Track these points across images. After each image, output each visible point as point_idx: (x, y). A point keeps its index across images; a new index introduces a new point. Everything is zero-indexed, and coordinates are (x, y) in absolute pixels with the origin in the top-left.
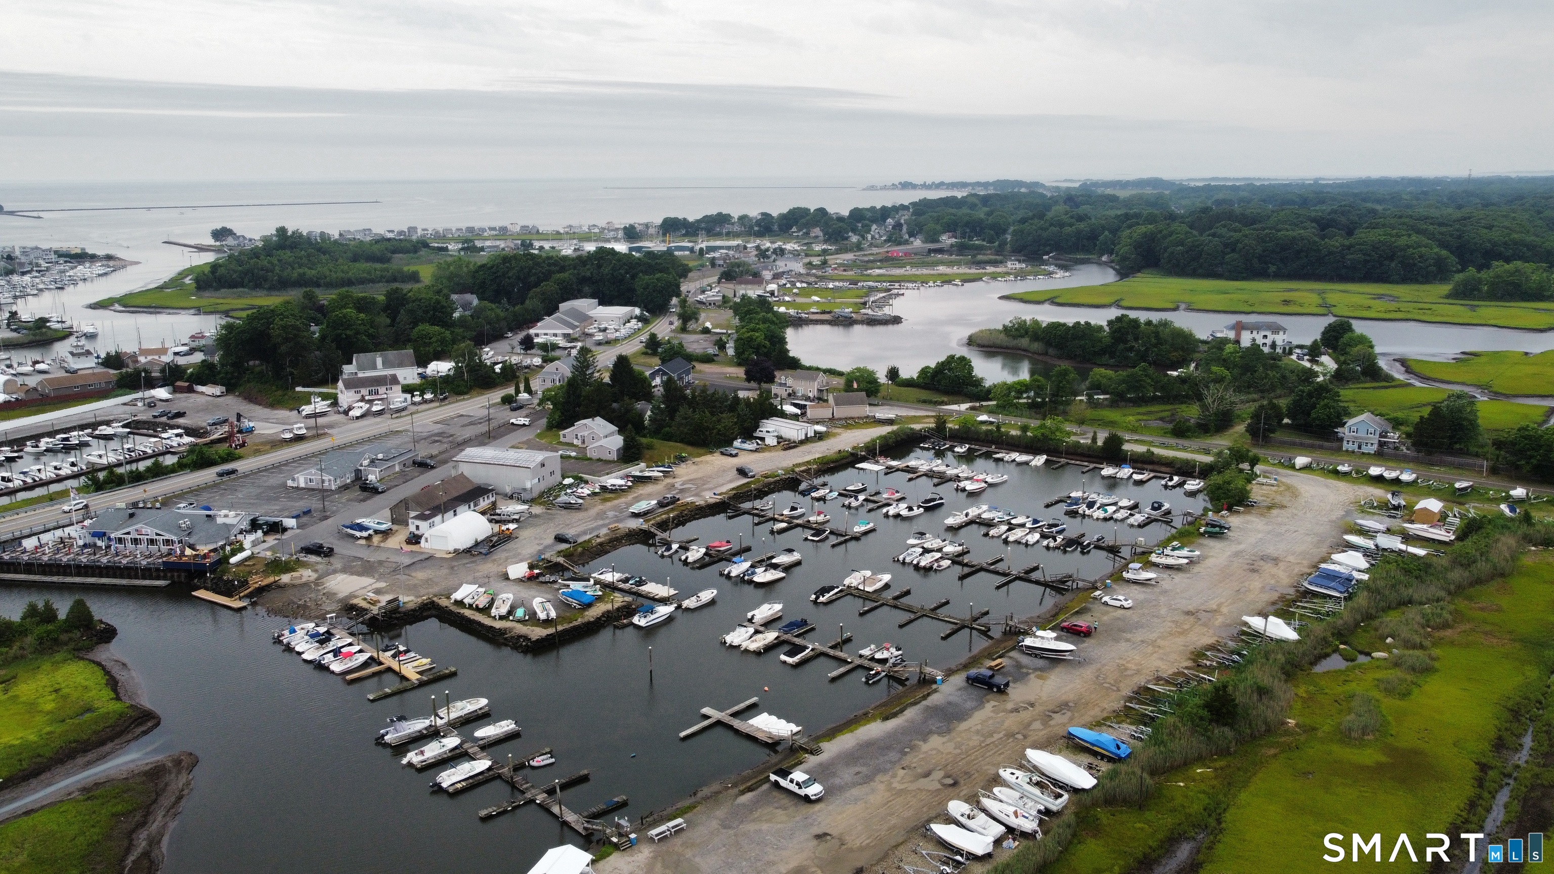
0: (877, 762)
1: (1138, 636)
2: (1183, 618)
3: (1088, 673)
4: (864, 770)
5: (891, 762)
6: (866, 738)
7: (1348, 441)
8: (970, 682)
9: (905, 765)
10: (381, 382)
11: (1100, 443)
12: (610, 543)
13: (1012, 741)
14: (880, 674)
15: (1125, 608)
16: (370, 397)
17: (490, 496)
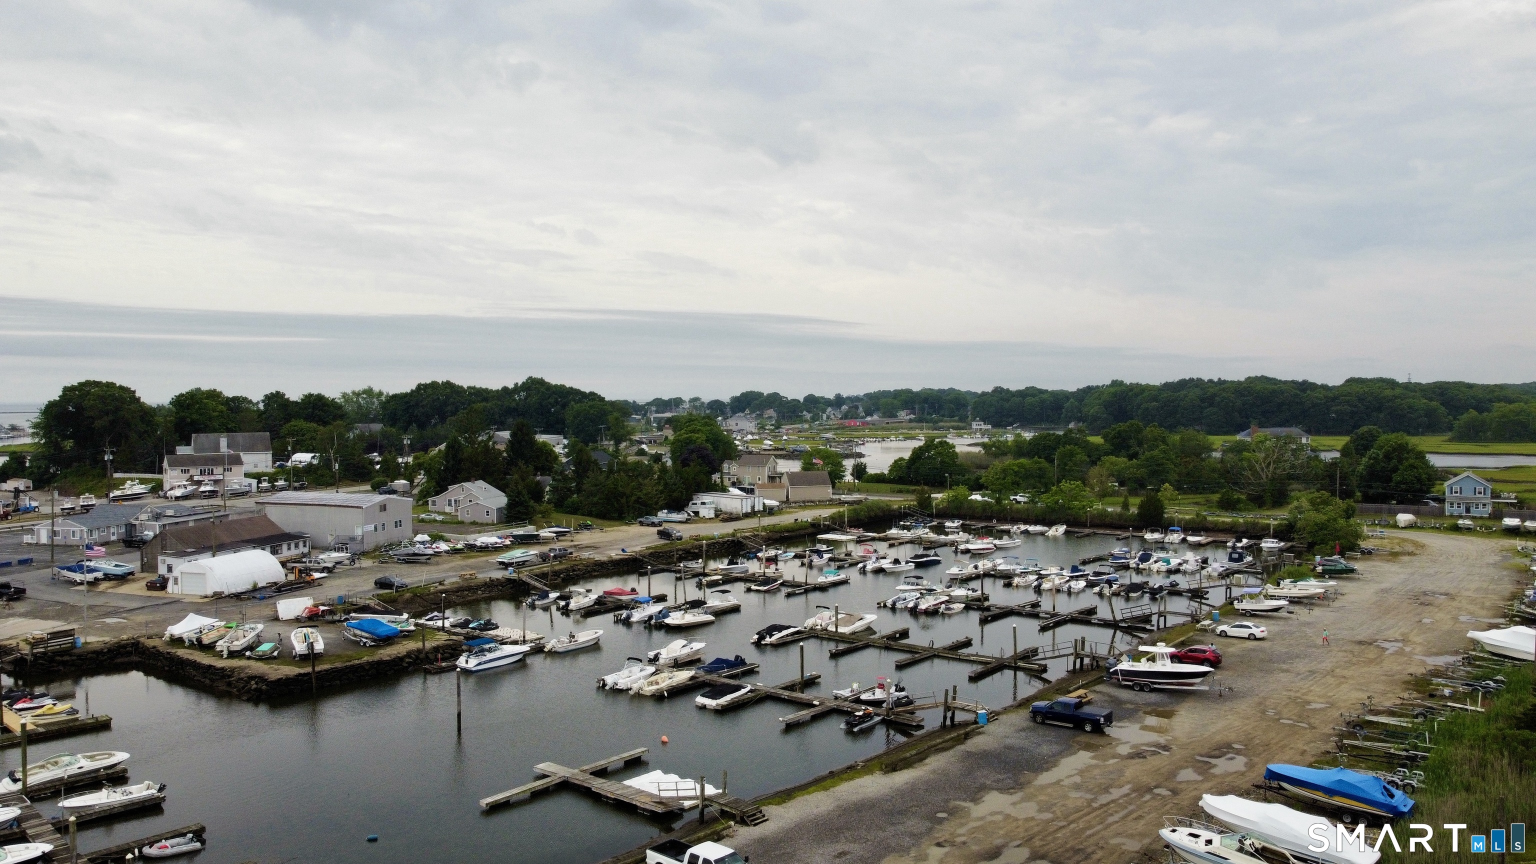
0: (881, 834)
1: (1301, 666)
2: (1357, 648)
3: (1244, 706)
4: (856, 849)
5: (912, 835)
6: (854, 798)
7: (1452, 504)
8: (1039, 719)
9: (941, 840)
10: (218, 461)
11: (1134, 510)
12: (457, 592)
13: (1153, 798)
14: (872, 718)
15: (1256, 639)
16: (200, 478)
17: (301, 544)
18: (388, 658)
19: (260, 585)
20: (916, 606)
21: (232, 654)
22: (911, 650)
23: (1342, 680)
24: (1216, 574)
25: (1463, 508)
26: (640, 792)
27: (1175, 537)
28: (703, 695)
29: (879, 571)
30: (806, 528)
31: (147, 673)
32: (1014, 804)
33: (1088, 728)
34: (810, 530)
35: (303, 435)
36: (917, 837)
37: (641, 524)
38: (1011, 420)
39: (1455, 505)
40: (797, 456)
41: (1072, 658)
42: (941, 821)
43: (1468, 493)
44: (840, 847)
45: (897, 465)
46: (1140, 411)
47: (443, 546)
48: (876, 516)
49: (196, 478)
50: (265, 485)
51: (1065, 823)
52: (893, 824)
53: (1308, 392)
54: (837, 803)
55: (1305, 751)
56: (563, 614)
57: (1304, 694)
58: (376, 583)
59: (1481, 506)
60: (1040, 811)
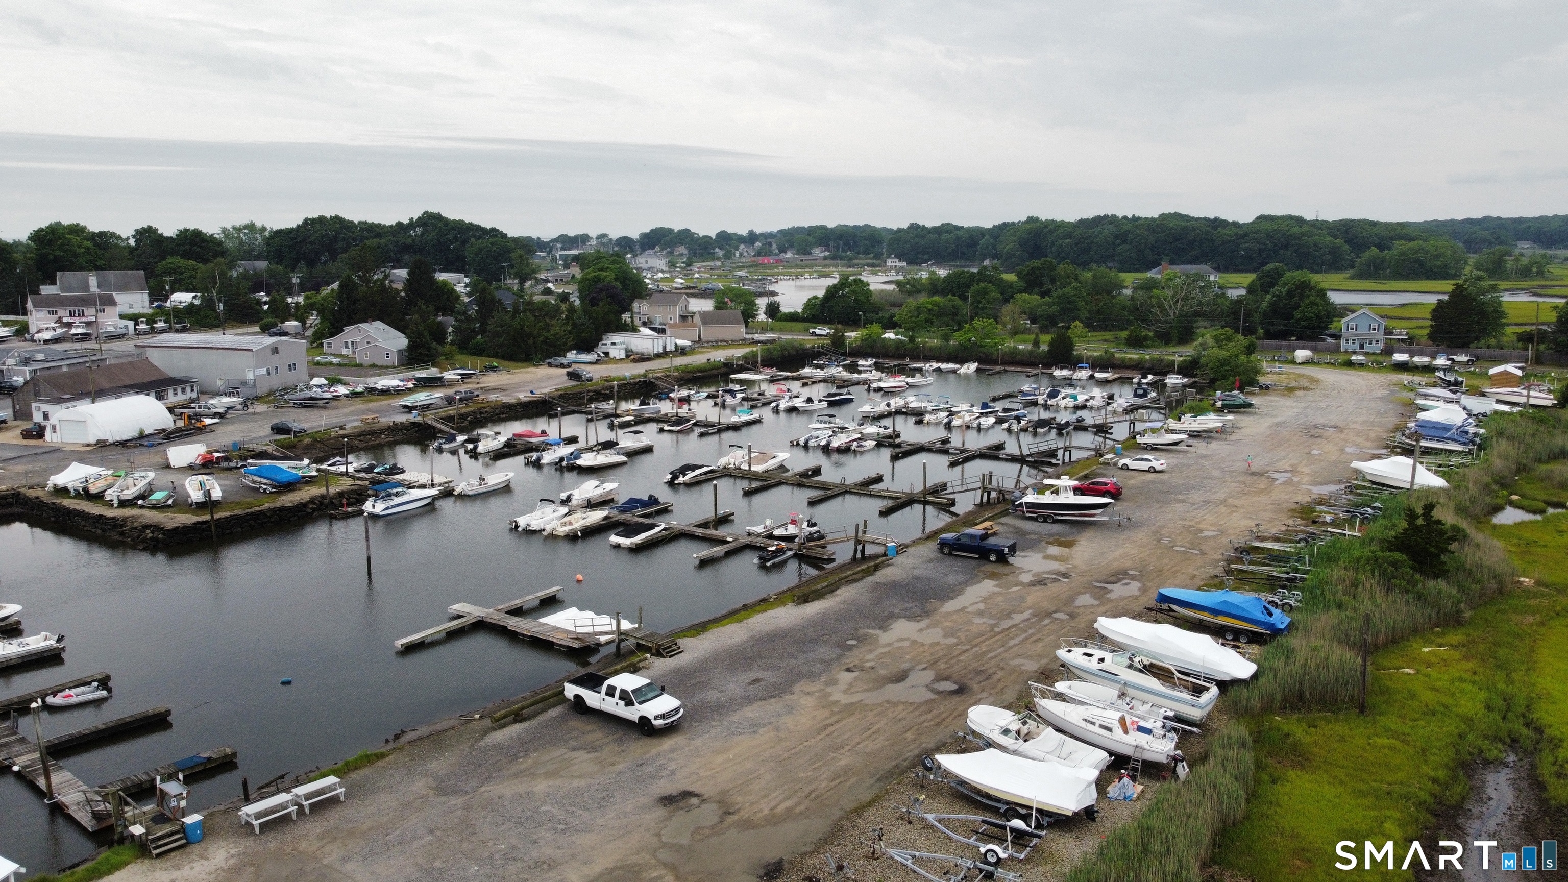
0: (794, 662)
1: (1197, 497)
3: (1140, 535)
4: (768, 676)
5: (823, 662)
7: (1347, 340)
8: (946, 550)
9: (851, 665)
10: (88, 301)
11: (1044, 347)
12: (360, 436)
13: (1051, 622)
14: (784, 553)
15: (1156, 472)
16: (70, 320)
17: (188, 389)
18: (291, 505)
19: (147, 432)
20: (828, 444)
21: (123, 504)
22: (823, 486)
23: (1234, 509)
24: (1121, 410)
25: (1357, 344)
26: (556, 629)
27: (1083, 374)
28: (617, 534)
29: (792, 410)
30: (718, 368)
31: (31, 525)
32: (921, 630)
33: (993, 558)
34: (724, 370)
35: (181, 274)
36: (827, 664)
37: (550, 365)
38: (925, 257)
39: (1350, 342)
40: (710, 294)
41: (979, 492)
42: (850, 648)
43: (1363, 330)
44: (753, 675)
45: (810, 304)
46: (1054, 249)
47: (342, 390)
48: (789, 355)
49: (65, 320)
50: (143, 326)
51: (968, 647)
52: (805, 652)
53: (1219, 229)
54: (750, 634)
55: (1195, 575)
56: (471, 457)
57: (1197, 523)
58: (273, 429)
59: (1374, 342)
60: (946, 636)
